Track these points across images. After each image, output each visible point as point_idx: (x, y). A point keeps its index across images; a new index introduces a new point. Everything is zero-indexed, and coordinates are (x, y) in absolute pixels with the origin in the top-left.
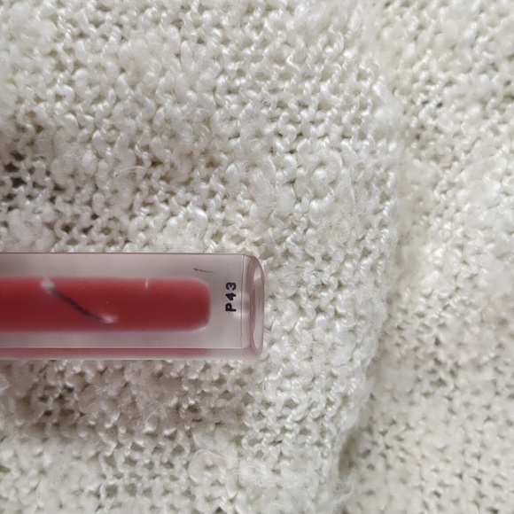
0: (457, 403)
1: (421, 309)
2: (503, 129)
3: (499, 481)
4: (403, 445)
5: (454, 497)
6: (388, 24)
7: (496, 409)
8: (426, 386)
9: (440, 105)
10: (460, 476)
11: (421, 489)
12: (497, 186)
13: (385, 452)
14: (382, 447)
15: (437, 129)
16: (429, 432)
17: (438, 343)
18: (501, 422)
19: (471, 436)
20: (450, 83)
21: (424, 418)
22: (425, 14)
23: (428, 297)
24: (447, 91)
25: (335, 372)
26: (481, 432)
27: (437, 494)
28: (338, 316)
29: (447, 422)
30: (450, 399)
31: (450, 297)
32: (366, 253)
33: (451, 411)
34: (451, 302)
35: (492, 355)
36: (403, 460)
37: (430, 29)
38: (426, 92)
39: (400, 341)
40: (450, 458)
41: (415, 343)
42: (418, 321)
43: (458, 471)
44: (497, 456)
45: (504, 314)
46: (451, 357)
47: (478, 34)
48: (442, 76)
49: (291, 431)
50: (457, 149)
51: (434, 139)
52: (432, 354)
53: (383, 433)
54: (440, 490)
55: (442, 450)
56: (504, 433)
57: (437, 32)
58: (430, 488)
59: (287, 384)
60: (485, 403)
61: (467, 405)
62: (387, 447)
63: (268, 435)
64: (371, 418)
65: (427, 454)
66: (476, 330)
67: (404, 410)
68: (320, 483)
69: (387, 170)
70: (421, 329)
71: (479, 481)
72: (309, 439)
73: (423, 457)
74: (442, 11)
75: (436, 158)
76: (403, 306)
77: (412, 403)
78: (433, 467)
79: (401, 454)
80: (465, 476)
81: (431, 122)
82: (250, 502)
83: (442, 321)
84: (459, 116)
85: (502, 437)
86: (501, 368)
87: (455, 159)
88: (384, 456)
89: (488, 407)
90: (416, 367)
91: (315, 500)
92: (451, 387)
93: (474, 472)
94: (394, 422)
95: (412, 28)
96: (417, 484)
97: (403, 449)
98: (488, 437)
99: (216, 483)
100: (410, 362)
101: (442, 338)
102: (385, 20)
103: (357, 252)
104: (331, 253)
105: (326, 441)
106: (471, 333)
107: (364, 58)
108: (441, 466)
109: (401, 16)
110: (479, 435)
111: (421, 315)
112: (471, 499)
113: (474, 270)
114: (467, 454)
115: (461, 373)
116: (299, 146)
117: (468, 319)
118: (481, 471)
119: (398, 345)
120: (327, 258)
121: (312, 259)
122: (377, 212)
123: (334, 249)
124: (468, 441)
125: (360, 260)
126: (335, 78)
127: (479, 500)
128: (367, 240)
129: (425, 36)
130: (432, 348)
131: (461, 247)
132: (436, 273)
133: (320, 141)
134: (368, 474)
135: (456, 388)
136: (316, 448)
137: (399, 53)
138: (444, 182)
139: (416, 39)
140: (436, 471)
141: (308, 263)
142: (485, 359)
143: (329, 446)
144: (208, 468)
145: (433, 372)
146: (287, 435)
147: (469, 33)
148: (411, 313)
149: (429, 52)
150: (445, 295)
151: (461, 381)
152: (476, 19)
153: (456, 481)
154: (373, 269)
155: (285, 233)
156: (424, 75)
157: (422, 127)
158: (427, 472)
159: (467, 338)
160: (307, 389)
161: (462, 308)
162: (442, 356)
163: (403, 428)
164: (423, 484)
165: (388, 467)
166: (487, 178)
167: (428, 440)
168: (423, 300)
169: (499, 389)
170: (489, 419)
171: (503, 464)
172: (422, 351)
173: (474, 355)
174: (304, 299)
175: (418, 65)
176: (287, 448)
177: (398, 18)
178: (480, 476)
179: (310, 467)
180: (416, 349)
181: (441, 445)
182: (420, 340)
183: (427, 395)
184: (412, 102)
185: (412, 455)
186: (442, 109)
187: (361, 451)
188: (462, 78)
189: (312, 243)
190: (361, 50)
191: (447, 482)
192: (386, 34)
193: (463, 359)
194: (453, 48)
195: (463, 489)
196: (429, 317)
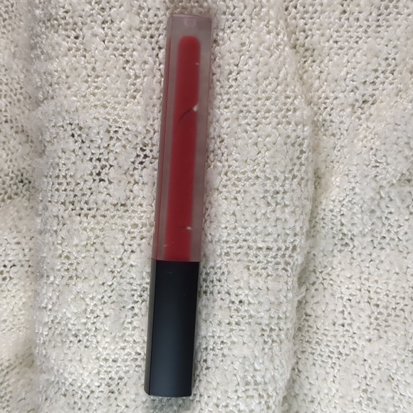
0: (355, 254)
1: (331, 207)
2: (363, 116)
3: (379, 290)
4: (331, 277)
5: (358, 301)
6: (306, 71)
7: (374, 255)
8: (339, 247)
9: (332, 109)
10: (360, 290)
11: (342, 298)
12: (360, 144)
13: (323, 282)
14: (321, 279)
15: (332, 121)
16: (343, 270)
17: (342, 225)
18: (377, 262)
19: (363, 269)
20: (336, 98)
21: (340, 263)
22: (322, 65)
23: (334, 201)
24: (335, 102)
25: (288, 232)
26: (368, 267)
27: (350, 300)
28: (286, 206)
29: (351, 264)
30: (352, 253)
31: (344, 199)
32: (294, 177)
33: (353, 258)
34: (344, 202)
35: (370, 228)
36: (332, 285)
37: (325, 73)
38: (325, 103)
39: (324, 225)
40: (354, 281)
41: (331, 225)
42: (330, 214)
43: (359, 287)
44: (376, 278)
45: (373, 207)
46: (350, 231)
47: (348, 73)
48: (332, 95)
49: (271, 262)
50: (342, 129)
51: (331, 126)
52: (340, 230)
53: (321, 272)
54: (351, 298)
55: (350, 278)
56: (379, 267)
57: (329, 74)
58: (346, 298)
59: (267, 239)
60: (368, 252)
61: (360, 254)
62: (324, 279)
63: (261, 264)
64: (315, 266)
65: (343, 280)
66: (360, 216)
67: (330, 259)
68: (288, 289)
69: (303, 139)
70: (333, 218)
71: (369, 292)
72: (280, 267)
73: (341, 282)
74: (331, 63)
75: (334, 135)
76: (323, 207)
77: (334, 256)
78: (346, 286)
79: (331, 282)
80: (362, 290)
81: (328, 117)
82: (255, 296)
83: (342, 213)
84: (341, 113)
85: (379, 269)
86: (375, 235)
87: (342, 134)
88: (323, 284)
89: (371, 255)
90: (334, 237)
91: (286, 297)
92: (352, 246)
93: (366, 287)
94: (326, 267)
95: (317, 73)
96: (339, 296)
97: (331, 280)
98: (372, 269)
99: (240, 288)
100: (331, 235)
101: (343, 222)
102: (304, 70)
103: (291, 176)
104: (278, 176)
105: (289, 268)
106: (357, 217)
107: (289, 89)
108: (350, 286)
109: (312, 67)
110: (367, 269)
111: (332, 211)
112: (366, 300)
113: (354, 185)
114: (362, 279)
115: (355, 239)
116: (258, 128)
117: (355, 211)
118: (369, 287)
119: (323, 227)
120: (276, 178)
121: (270, 179)
122: (299, 158)
123: (279, 173)
124: (362, 272)
125: (292, 180)
126: (273, 99)
127: (370, 301)
128: (295, 170)
129: (323, 76)
130: (339, 227)
131: (347, 175)
132: (337, 189)
133: (267, 126)
134: (315, 293)
135: (354, 246)
136: (284, 271)
137: (312, 85)
138: (338, 145)
139: (319, 78)
140: (348, 288)
141: (268, 181)
142: (366, 230)
143: (290, 270)
144: (236, 281)
145: (342, 239)
146: (270, 264)
147: (343, 73)
148: (327, 210)
149: (325, 83)
150: (341, 199)
151: (356, 243)
152: (346, 66)
153: (358, 292)
154: (299, 184)
155: (255, 167)
156: (323, 95)
157: (325, 120)
158: (343, 289)
159: (356, 220)
160: (276, 241)
161: (350, 205)
162: (345, 231)
163: (330, 269)
164: (343, 296)
165: (325, 289)
166: (356, 141)
167: (342, 273)
168: (332, 203)
169: (375, 245)
170: (371, 260)
171: (379, 282)
172: (335, 229)
173: (361, 229)
174: (270, 198)
175: (321, 90)
176: (270, 270)
177: (310, 68)
178: (369, 289)
179: (282, 280)
180: (332, 228)
181: (349, 275)
182: (333, 224)
183: (340, 251)
184: (319, 109)
185: (336, 282)
186: (334, 111)
187: (311, 282)
188: (341, 95)
189: (268, 171)
190: (287, 85)
191: (354, 293)
192: (305, 77)
193: (356, 231)
194: (336, 81)
195: (362, 297)
196: (335, 211)
